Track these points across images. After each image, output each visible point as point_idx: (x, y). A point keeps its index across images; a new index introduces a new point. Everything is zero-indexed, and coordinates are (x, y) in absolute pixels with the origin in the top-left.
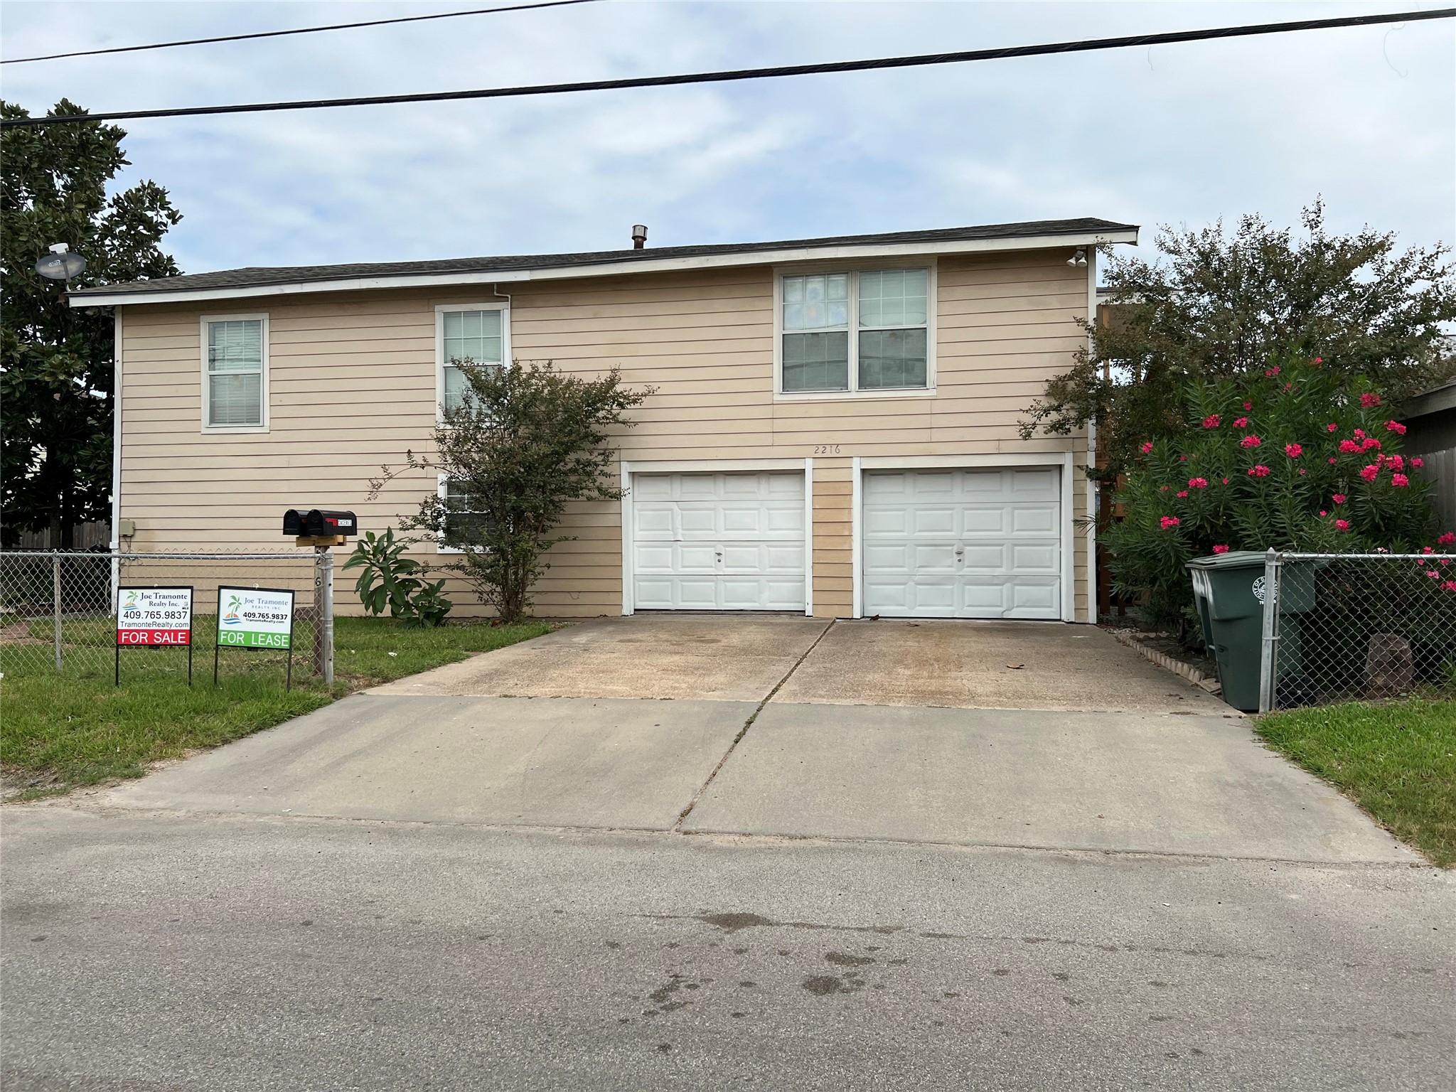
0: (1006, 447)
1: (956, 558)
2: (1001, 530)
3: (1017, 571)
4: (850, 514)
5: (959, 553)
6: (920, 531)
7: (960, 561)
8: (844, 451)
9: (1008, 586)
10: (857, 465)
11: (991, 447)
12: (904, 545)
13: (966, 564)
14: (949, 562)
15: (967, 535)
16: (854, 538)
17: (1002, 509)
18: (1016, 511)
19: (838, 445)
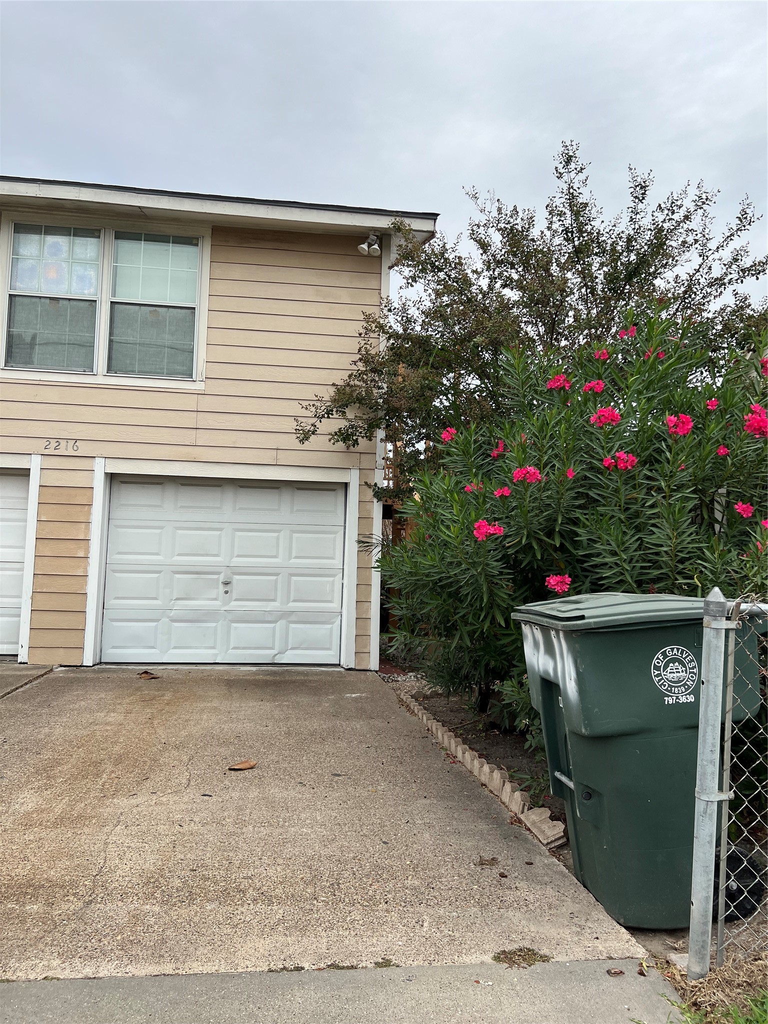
0: (284, 458)
1: (222, 588)
2: (275, 557)
3: (293, 606)
4: (88, 529)
5: (226, 583)
6: (179, 555)
7: (226, 592)
8: (84, 449)
9: (281, 624)
10: (100, 468)
11: (268, 457)
12: (159, 572)
13: (234, 598)
14: (213, 593)
15: (237, 561)
16: (90, 560)
17: (279, 531)
18: (295, 535)
19: (76, 440)
